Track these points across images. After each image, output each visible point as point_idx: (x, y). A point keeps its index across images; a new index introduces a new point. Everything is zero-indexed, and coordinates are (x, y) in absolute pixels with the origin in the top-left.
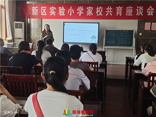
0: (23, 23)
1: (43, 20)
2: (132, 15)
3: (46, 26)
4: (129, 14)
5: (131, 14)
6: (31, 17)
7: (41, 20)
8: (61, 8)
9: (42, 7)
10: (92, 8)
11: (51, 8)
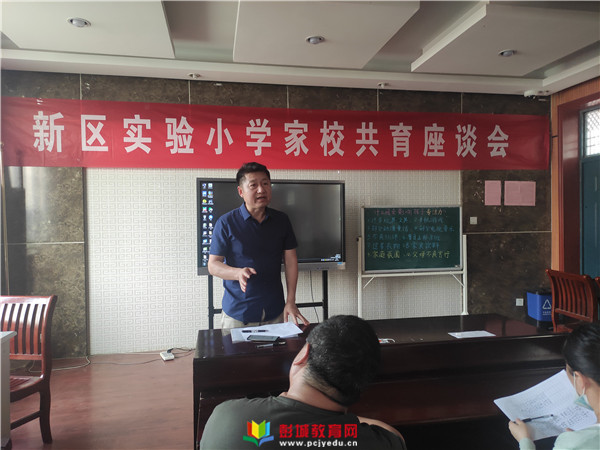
1: (91, 171)
2: (443, 154)
4: (433, 151)
5: (439, 151)
6: (25, 159)
7: (78, 175)
8: (174, 121)
9: (84, 118)
10: (305, 126)
11: (126, 122)
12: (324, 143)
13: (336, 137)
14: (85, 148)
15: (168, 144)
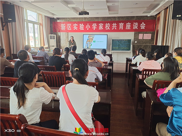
0: (55, 35)
1: (69, 33)
2: (130, 29)
3: (71, 37)
4: (128, 28)
6: (60, 31)
7: (67, 33)
8: (81, 24)
9: (68, 24)
10: (103, 24)
11: (74, 25)
12: (106, 27)
13: (108, 26)
14: (68, 29)
15: (80, 28)
